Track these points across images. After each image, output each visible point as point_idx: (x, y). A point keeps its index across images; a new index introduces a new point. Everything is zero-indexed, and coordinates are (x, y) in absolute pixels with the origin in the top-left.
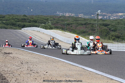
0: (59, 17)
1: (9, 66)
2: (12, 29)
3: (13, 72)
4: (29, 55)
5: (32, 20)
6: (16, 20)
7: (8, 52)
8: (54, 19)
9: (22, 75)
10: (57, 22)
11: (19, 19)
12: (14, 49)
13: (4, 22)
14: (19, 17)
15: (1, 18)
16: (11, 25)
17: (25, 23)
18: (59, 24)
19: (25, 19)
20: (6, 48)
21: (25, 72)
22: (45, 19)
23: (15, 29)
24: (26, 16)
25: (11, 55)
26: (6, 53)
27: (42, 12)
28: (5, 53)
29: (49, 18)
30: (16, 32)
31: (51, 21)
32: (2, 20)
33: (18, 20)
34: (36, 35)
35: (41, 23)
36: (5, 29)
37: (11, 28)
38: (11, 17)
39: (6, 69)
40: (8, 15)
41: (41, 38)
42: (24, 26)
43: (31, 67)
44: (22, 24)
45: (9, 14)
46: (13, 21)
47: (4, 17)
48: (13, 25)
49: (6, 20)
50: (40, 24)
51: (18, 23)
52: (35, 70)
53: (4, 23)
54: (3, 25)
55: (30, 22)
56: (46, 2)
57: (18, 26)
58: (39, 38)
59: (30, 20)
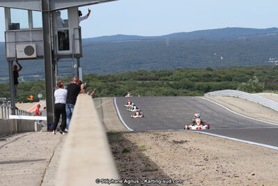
0: (274, 69)
1: (182, 166)
2: (187, 95)
3: (190, 177)
4: (220, 143)
5: (223, 76)
6: (193, 78)
7: (179, 140)
8: (265, 72)
9: (206, 182)
10: (270, 78)
11: (198, 77)
12: (190, 134)
13: (171, 82)
14: (198, 73)
15: (165, 76)
16: (184, 88)
17: (209, 83)
18: (274, 80)
19: (210, 76)
20: (177, 132)
21: (212, 176)
22: (248, 74)
23: (191, 95)
24: (212, 70)
25: (185, 145)
26: (178, 142)
27: (241, 60)
28: (174, 141)
29: (254, 71)
30: (194, 100)
31: (258, 76)
32: (166, 80)
33: (196, 79)
34: (233, 105)
35: (241, 81)
36: (174, 97)
37: (185, 94)
38: (183, 74)
39: (177, 173)
40: (178, 70)
41: (243, 110)
42: (208, 90)
43: (224, 165)
44: (205, 84)
45: (180, 67)
46: (187, 80)
47: (172, 74)
48: (189, 87)
49: (175, 80)
50: (239, 84)
51: (197, 83)
52: (231, 170)
53: (171, 86)
54: (170, 89)
55: (219, 81)
56: (248, 40)
57: (198, 89)
58: (237, 110)
59: (220, 77)
